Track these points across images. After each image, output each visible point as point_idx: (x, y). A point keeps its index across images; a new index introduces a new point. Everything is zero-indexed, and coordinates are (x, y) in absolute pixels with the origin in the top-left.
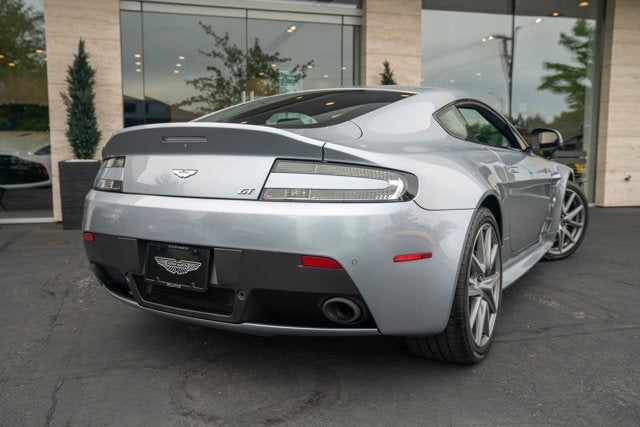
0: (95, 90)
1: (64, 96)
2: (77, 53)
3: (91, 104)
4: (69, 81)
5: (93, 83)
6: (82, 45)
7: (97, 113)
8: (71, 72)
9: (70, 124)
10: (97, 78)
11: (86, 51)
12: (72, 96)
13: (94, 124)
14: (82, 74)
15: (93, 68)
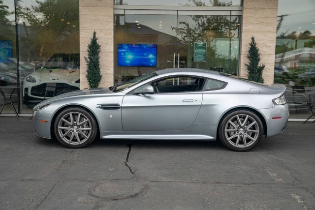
0: (100, 55)
1: (86, 59)
2: (92, 38)
3: (98, 62)
4: (88, 51)
5: (99, 51)
6: (95, 33)
7: (100, 66)
8: (89, 47)
9: (88, 72)
10: (101, 49)
11: (97, 36)
12: (89, 58)
13: (99, 71)
14: (94, 48)
15: (100, 44)
